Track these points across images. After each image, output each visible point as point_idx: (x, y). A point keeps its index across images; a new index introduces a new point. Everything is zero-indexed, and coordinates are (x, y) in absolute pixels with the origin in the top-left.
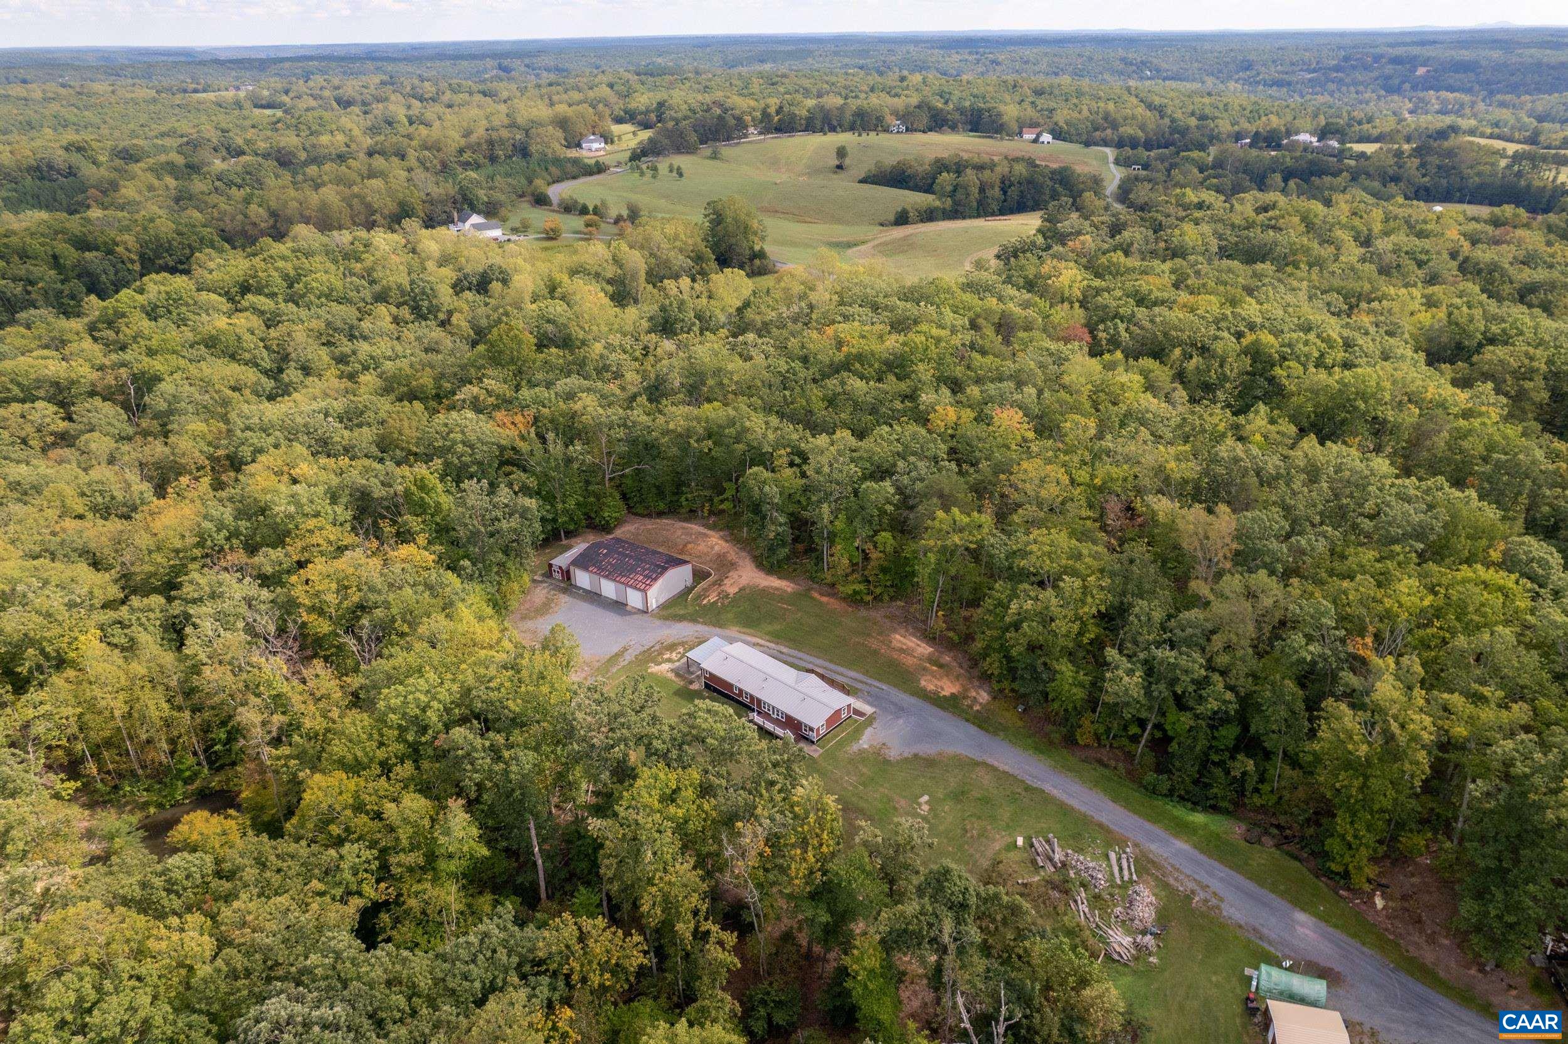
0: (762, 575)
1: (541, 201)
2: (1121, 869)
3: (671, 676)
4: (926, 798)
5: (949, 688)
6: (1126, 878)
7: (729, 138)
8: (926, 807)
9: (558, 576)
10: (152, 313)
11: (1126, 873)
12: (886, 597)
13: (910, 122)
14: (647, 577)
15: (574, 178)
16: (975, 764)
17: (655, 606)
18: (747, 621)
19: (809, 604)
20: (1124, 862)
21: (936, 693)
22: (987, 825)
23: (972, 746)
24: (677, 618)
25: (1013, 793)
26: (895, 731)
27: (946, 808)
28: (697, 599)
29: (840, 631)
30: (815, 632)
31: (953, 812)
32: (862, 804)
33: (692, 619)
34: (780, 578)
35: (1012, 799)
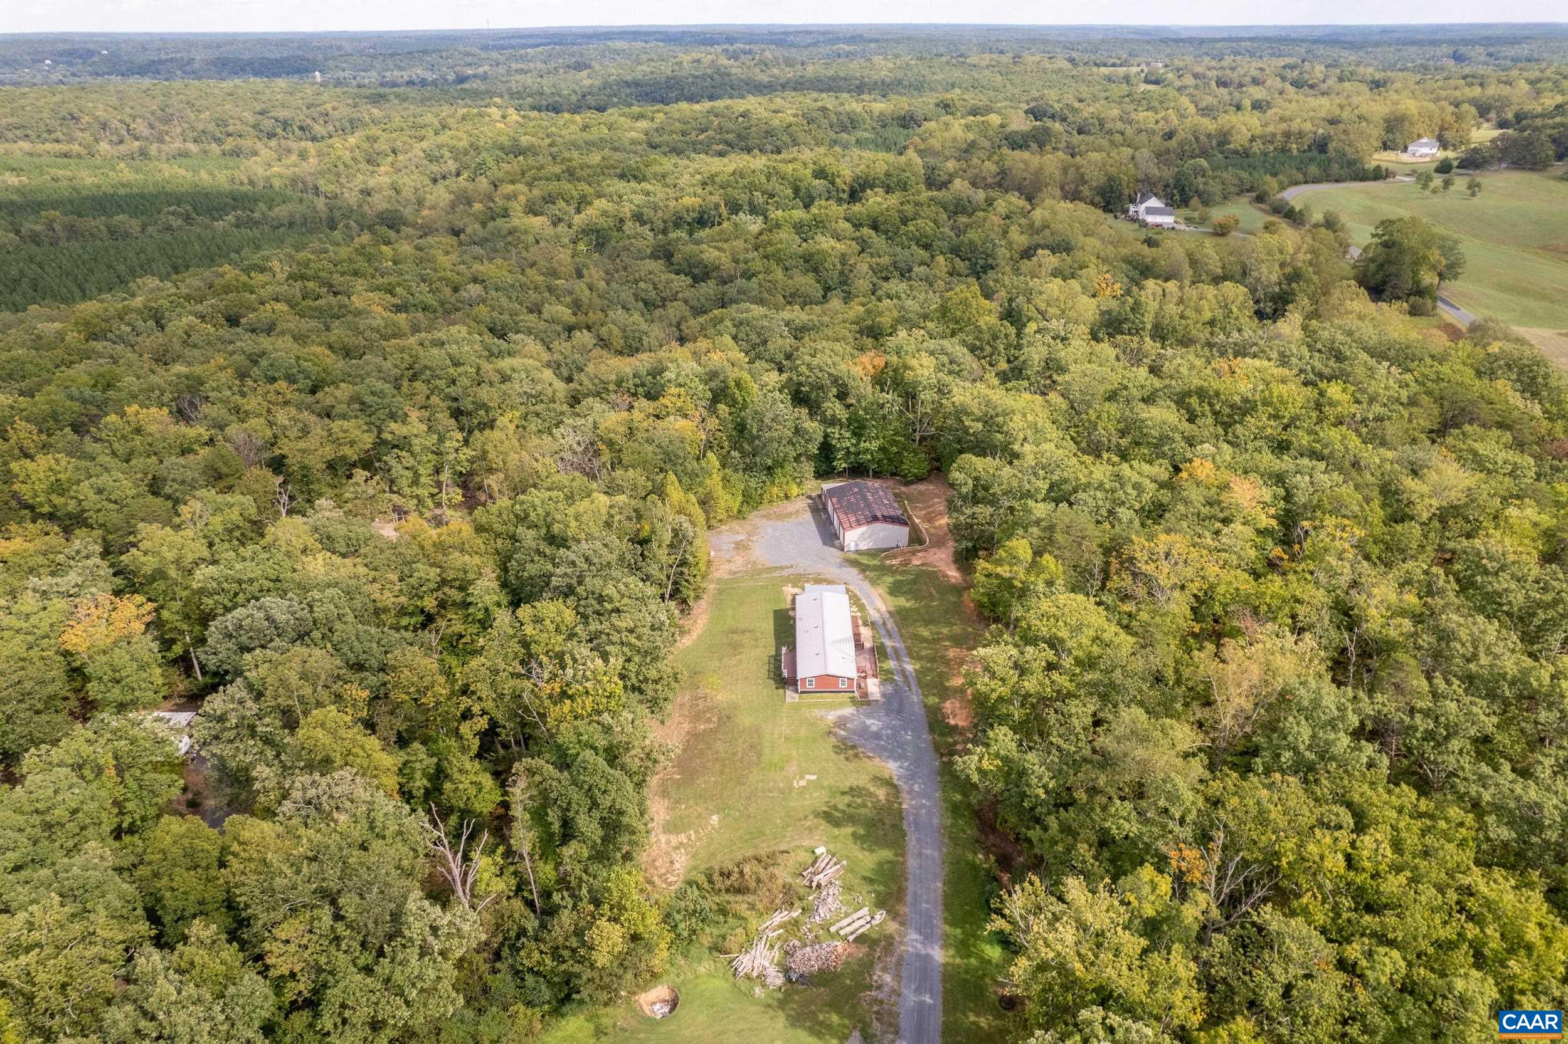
0: (950, 560)
1: (1261, 198)
2: (850, 924)
3: (787, 598)
4: (814, 777)
5: (959, 719)
6: (843, 931)
9: (824, 498)
11: (849, 929)
16: (889, 783)
17: (853, 547)
18: (895, 590)
19: (953, 599)
20: (862, 922)
21: (945, 716)
22: (823, 825)
23: (907, 769)
24: (854, 563)
25: (881, 820)
26: (869, 722)
27: (815, 795)
28: (887, 557)
29: (945, 631)
30: (927, 622)
31: (818, 800)
32: (767, 751)
33: (864, 569)
34: (958, 569)
35: (871, 824)
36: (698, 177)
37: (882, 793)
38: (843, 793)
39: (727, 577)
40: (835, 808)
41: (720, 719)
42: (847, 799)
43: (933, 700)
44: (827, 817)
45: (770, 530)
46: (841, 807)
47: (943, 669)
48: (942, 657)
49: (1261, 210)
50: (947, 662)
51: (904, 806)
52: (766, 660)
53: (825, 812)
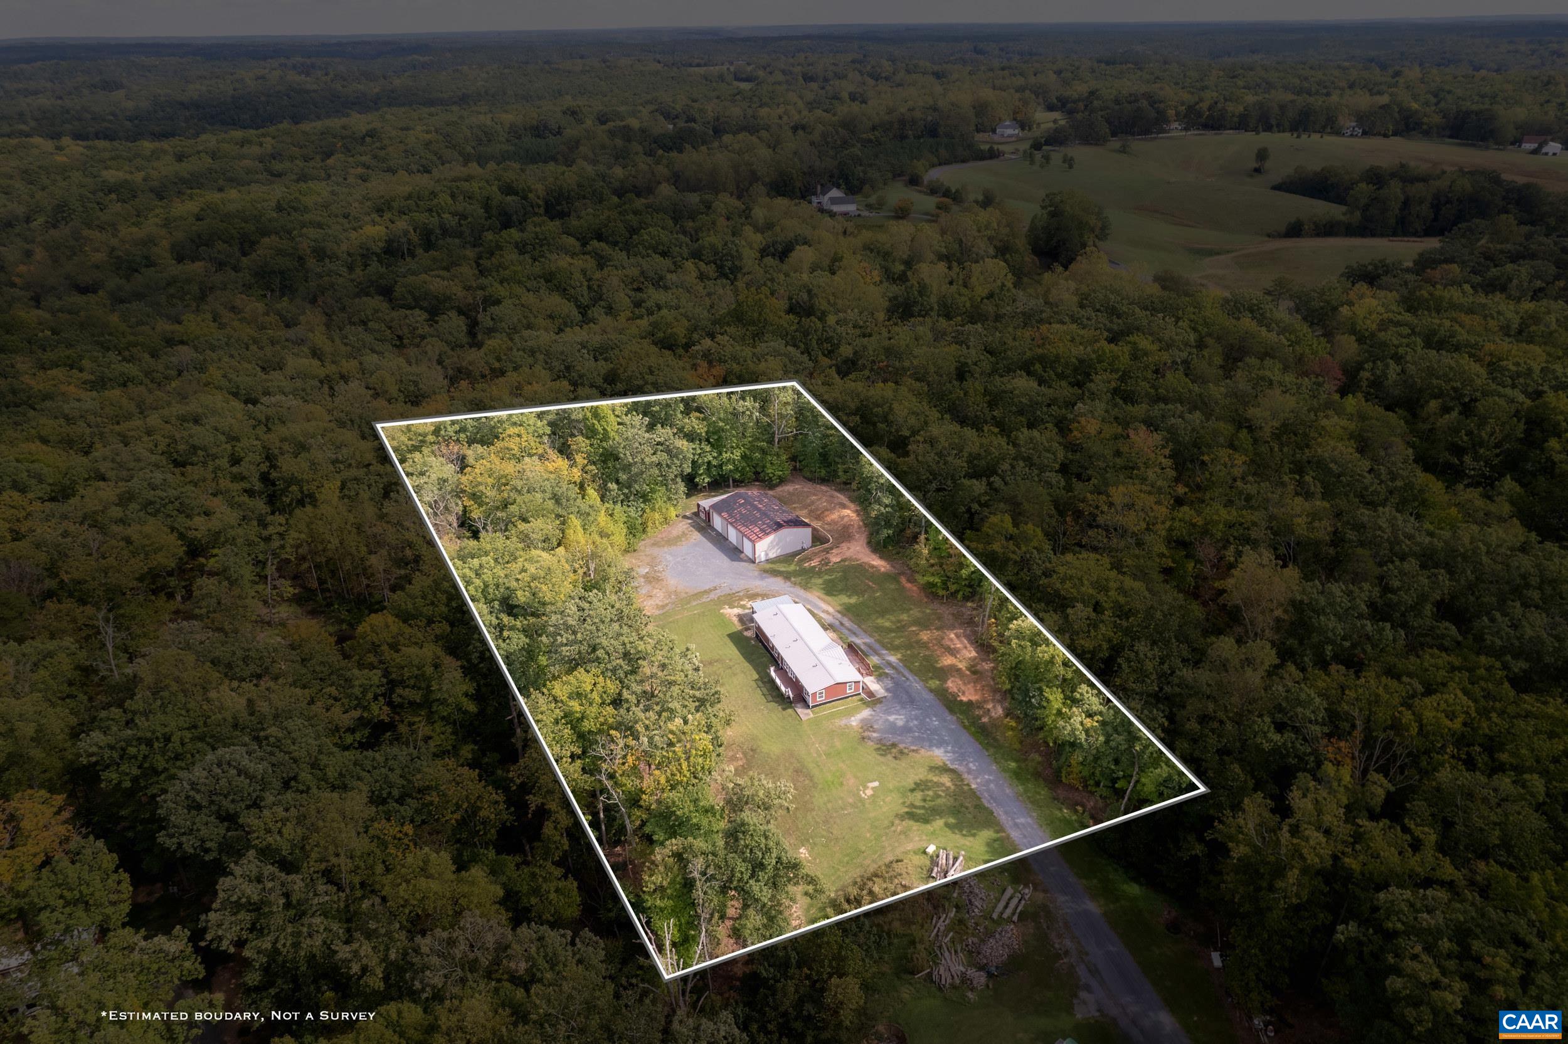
0: (867, 551)
1: (914, 181)
2: (1006, 907)
3: (735, 620)
4: (876, 784)
5: (969, 694)
6: (1005, 916)
7: (1147, 132)
8: (869, 792)
9: (702, 516)
10: (521, 248)
11: (1009, 911)
12: (960, 596)
13: (1368, 125)
14: (762, 530)
15: (963, 161)
16: (944, 769)
17: (763, 559)
18: (830, 590)
19: (893, 586)
20: (1015, 901)
21: (955, 696)
22: (915, 826)
23: (954, 752)
24: (775, 573)
25: (962, 805)
26: (892, 718)
27: (888, 799)
28: (801, 561)
29: (905, 617)
30: (883, 613)
31: (893, 804)
32: (815, 772)
33: (787, 576)
34: (881, 558)
35: (956, 811)
36: (369, 203)
37: (946, 780)
38: (912, 790)
39: (657, 612)
40: (912, 806)
41: (744, 754)
42: (919, 795)
43: (934, 683)
44: (911, 816)
45: (669, 558)
46: (918, 803)
47: (924, 652)
48: (918, 642)
49: (920, 192)
50: (925, 645)
51: (974, 786)
52: (754, 684)
53: (907, 813)
